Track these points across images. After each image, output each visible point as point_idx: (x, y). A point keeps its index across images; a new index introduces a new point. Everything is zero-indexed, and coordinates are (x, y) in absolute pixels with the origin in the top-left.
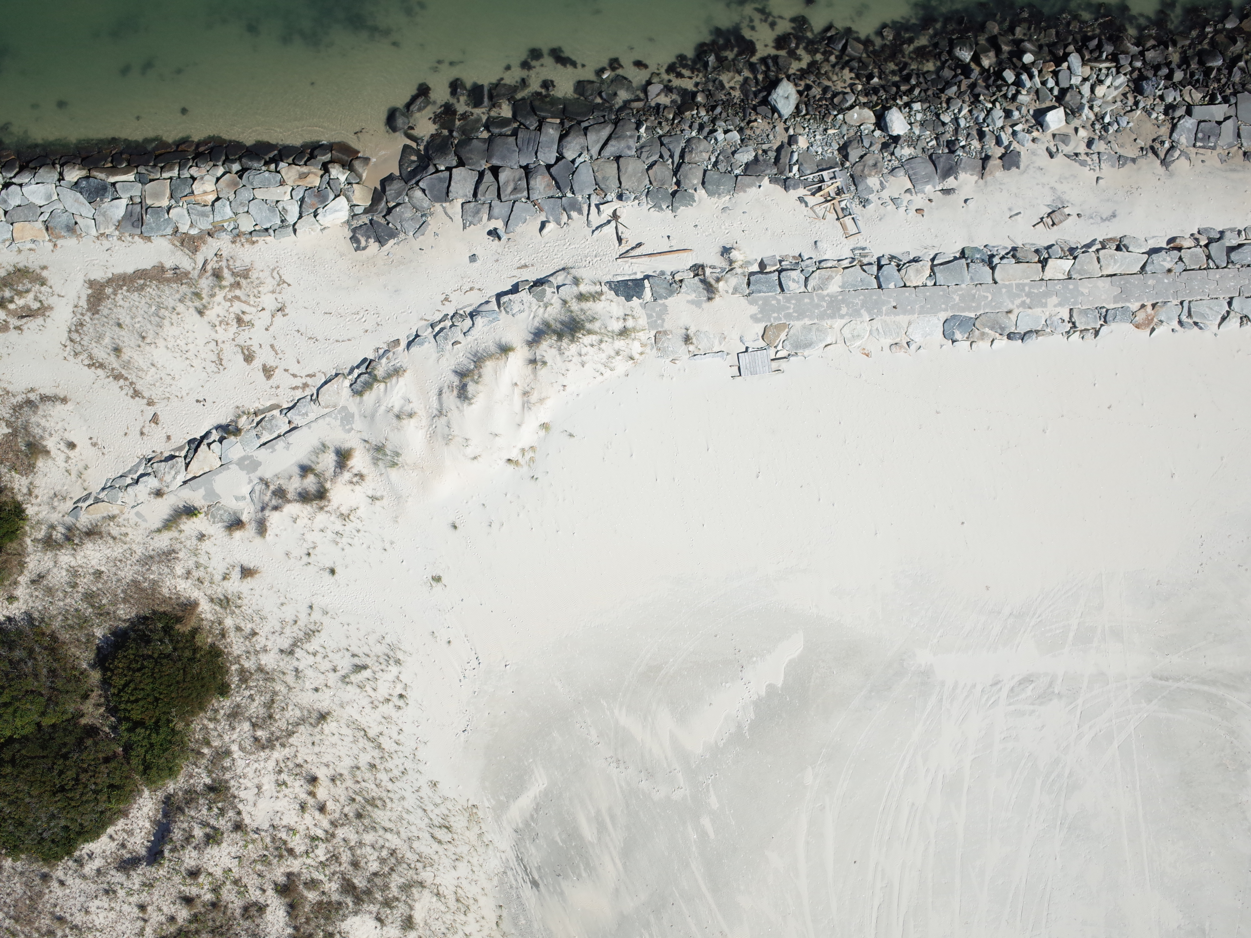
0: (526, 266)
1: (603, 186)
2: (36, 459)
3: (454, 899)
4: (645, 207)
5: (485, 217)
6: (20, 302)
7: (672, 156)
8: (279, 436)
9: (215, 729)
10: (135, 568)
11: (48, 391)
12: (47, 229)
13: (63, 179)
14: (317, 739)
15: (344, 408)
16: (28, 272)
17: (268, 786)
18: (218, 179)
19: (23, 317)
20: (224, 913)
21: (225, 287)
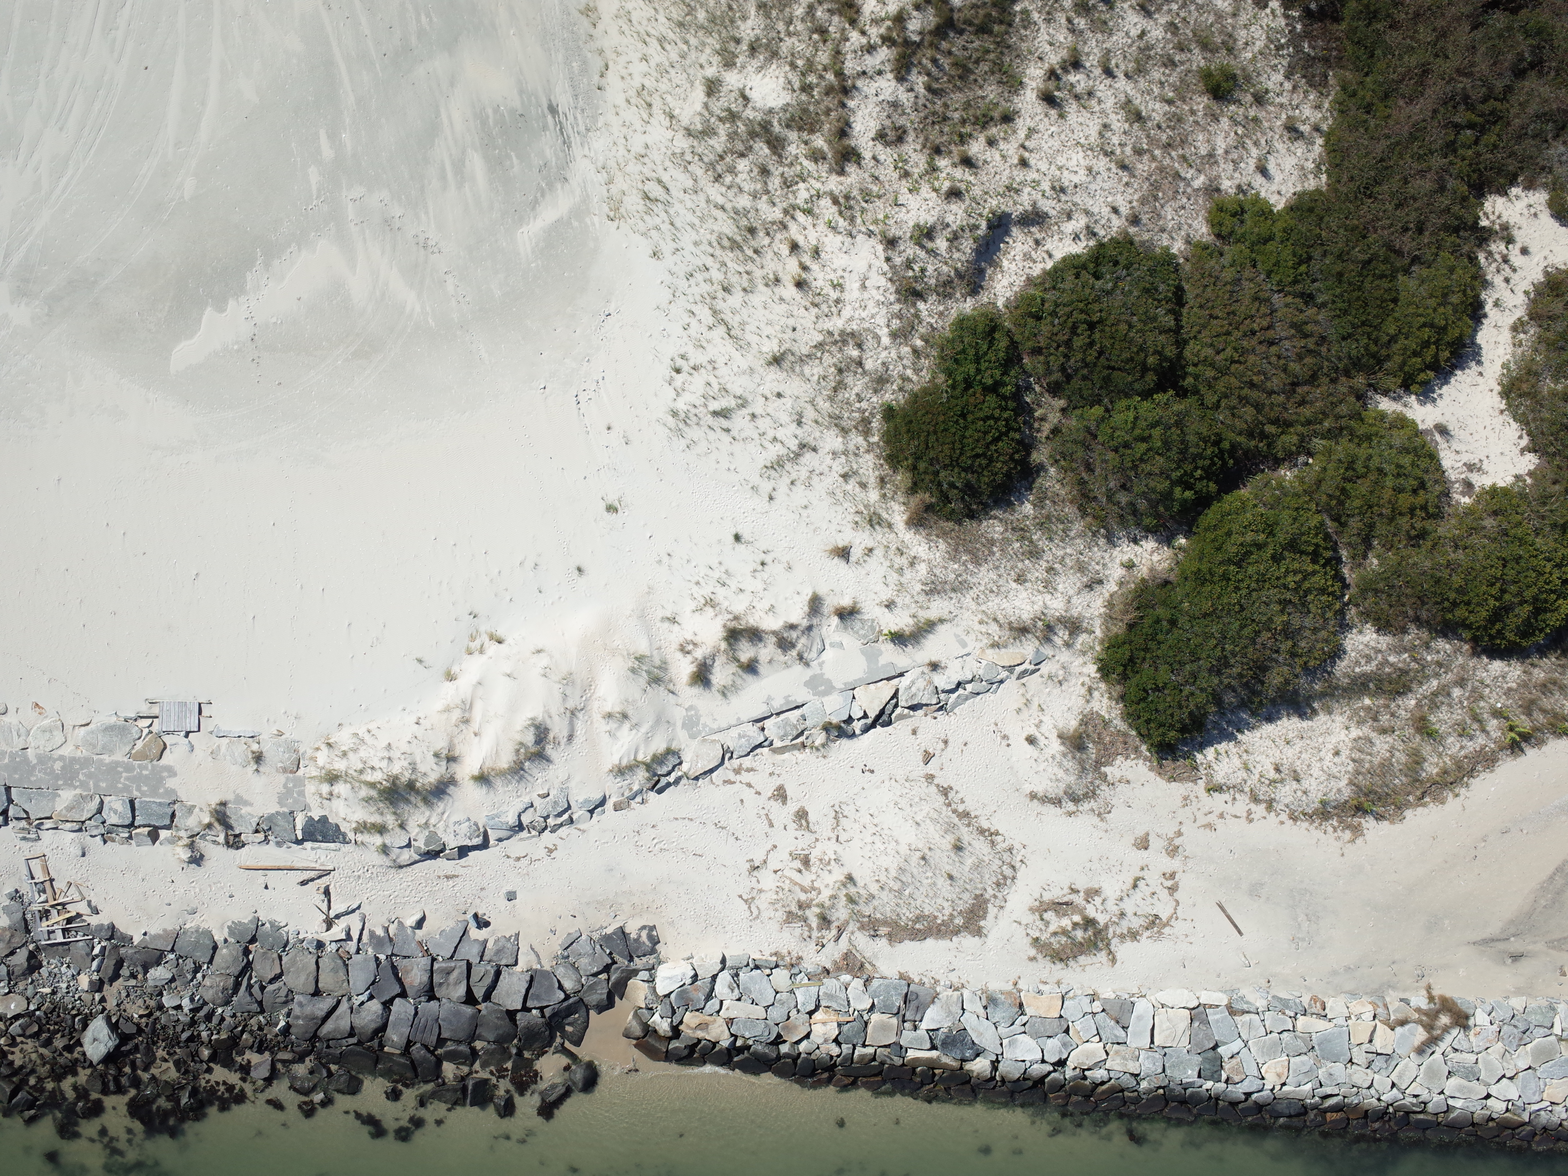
0: (448, 877)
1: (339, 962)
2: (1076, 730)
3: (654, 107)
4: (291, 929)
5: (490, 945)
6: (1066, 923)
7: (250, 986)
8: (778, 714)
9: (904, 367)
10: (975, 580)
11: (1051, 809)
12: (1021, 1005)
13: (992, 1062)
14: (789, 334)
15: (693, 737)
16: (1052, 957)
17: (852, 286)
18: (807, 1036)
19: (1066, 904)
20: (926, 139)
21: (818, 905)
